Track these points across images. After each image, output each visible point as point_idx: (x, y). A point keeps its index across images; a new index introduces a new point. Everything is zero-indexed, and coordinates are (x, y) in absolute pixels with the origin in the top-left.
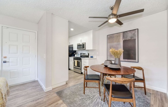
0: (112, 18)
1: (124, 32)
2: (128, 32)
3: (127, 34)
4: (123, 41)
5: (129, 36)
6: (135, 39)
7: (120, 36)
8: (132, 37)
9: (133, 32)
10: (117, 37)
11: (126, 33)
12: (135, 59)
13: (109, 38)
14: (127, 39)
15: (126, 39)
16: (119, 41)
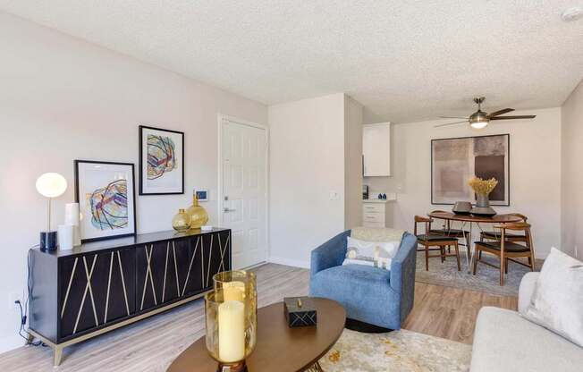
0: (480, 121)
1: (477, 138)
2: (488, 139)
3: (484, 142)
4: (476, 158)
5: (490, 148)
6: (503, 157)
7: (466, 145)
8: (497, 151)
9: (499, 141)
10: (461, 146)
11: (481, 140)
12: (503, 200)
13: (436, 149)
14: (486, 154)
15: (482, 154)
16: (464, 158)
